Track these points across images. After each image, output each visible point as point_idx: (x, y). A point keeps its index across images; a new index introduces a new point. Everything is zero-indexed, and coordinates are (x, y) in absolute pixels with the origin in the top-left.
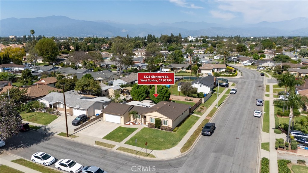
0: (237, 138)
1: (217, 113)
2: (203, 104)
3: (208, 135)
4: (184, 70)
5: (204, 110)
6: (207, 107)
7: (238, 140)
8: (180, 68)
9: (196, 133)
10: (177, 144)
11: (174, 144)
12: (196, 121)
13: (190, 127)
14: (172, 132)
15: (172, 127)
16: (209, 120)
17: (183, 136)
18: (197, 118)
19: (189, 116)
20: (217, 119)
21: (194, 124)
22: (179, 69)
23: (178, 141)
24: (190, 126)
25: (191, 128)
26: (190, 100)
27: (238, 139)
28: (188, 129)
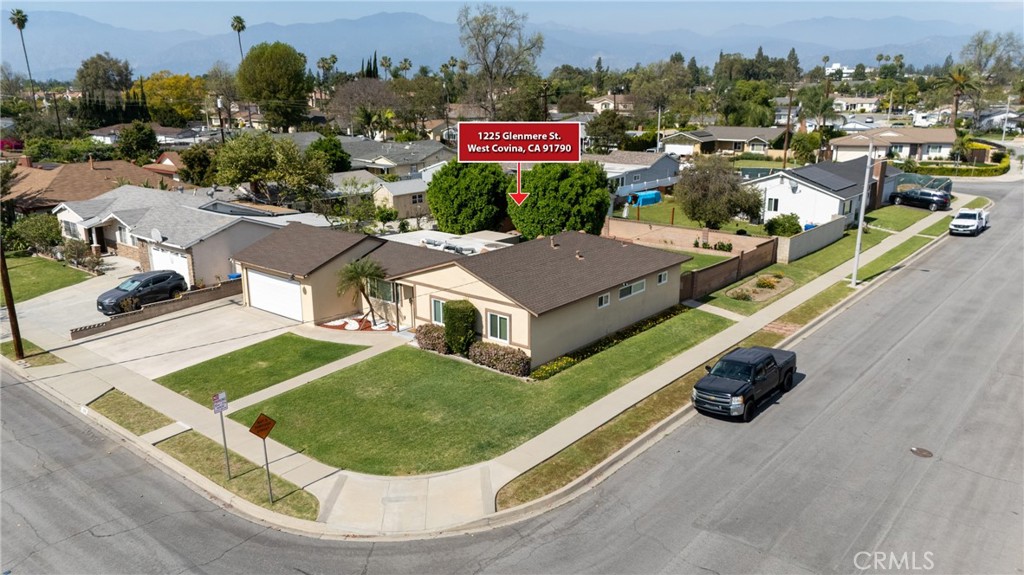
0: (923, 453)
1: (843, 309)
2: (780, 268)
3: (725, 416)
4: (759, 150)
5: (773, 292)
6: (799, 280)
7: (927, 462)
8: (744, 143)
9: (666, 398)
10: (506, 449)
11: (485, 449)
12: (703, 339)
13: (648, 364)
14: (525, 378)
15: (528, 353)
16: (781, 337)
17: (575, 404)
18: (719, 324)
19: (670, 312)
20: (831, 338)
21: (679, 352)
22: (738, 146)
23: (523, 432)
24: (648, 357)
25: (650, 368)
26: (721, 247)
27: (929, 455)
28: (633, 372)
